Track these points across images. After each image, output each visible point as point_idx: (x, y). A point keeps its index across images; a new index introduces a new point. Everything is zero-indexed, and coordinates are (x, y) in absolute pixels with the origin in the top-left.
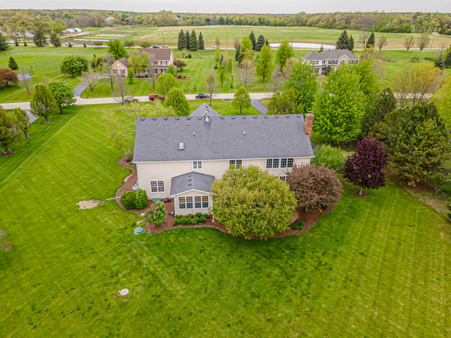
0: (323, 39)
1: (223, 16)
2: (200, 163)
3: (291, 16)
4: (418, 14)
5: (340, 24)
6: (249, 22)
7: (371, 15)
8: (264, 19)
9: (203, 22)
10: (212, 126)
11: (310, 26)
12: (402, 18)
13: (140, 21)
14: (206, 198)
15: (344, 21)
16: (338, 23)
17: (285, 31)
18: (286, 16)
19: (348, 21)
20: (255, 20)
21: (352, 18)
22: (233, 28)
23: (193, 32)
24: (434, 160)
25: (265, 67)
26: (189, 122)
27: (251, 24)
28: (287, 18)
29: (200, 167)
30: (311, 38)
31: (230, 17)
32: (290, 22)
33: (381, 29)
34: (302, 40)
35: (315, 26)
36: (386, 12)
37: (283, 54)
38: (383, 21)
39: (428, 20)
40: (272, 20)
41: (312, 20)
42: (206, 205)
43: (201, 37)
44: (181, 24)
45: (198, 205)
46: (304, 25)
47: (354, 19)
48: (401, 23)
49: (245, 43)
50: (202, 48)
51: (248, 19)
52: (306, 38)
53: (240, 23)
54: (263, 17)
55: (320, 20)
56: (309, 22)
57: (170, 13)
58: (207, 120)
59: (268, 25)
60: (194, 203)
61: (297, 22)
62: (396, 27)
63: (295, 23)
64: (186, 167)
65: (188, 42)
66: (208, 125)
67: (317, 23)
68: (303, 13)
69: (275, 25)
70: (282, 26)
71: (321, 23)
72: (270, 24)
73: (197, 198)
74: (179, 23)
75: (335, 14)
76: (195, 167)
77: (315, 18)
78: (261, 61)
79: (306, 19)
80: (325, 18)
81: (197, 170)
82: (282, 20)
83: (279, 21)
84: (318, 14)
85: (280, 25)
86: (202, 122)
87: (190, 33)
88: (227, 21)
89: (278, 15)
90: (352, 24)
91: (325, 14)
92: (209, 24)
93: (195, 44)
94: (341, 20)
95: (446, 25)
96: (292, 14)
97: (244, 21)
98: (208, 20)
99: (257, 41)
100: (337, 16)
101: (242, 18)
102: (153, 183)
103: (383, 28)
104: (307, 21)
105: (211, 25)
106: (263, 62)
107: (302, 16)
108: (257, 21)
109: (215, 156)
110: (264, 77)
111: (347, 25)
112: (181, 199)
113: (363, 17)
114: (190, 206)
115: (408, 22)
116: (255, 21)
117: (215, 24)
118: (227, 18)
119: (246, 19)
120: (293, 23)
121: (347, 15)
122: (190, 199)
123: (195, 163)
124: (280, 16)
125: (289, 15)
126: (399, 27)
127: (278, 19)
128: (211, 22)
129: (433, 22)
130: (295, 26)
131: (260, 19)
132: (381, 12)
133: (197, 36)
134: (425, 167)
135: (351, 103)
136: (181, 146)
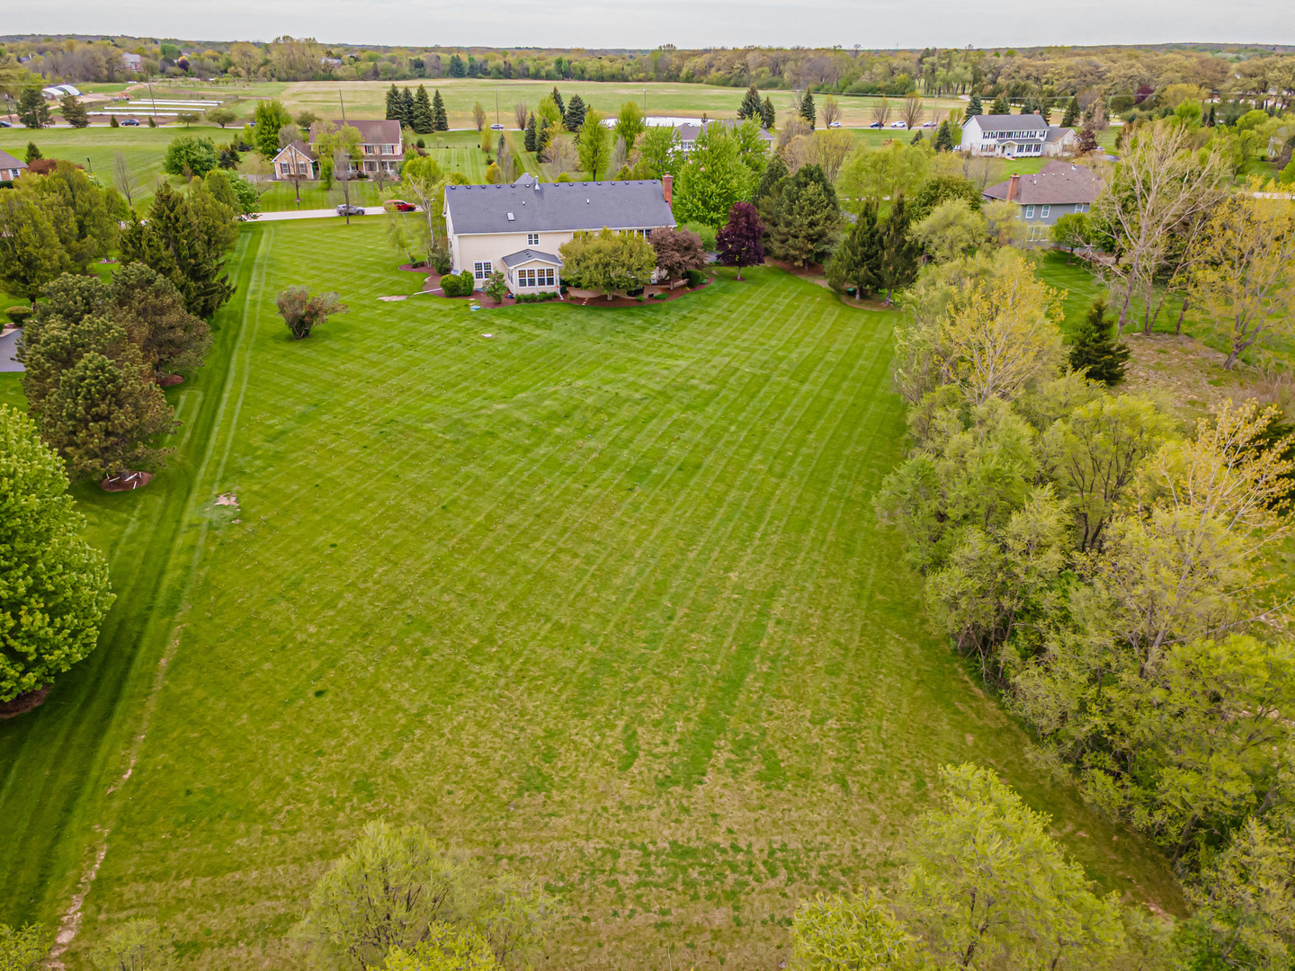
0: (717, 108)
1: (461, 56)
2: (536, 236)
3: (640, 56)
4: (928, 53)
5: (758, 76)
6: (532, 70)
7: (829, 55)
8: (570, 62)
9: (406, 70)
10: (545, 195)
11: (688, 80)
12: (895, 62)
13: (221, 63)
14: (550, 272)
15: (766, 69)
16: (753, 73)
17: (627, 92)
18: (627, 54)
19: (776, 70)
20: (547, 64)
21: (785, 62)
22: (490, 85)
23: (421, 89)
24: (817, 229)
25: (595, 151)
26: (513, 190)
27: (536, 76)
28: (631, 61)
29: (536, 242)
30: (691, 108)
31: (478, 57)
32: (638, 70)
33: (849, 88)
34: (670, 112)
35: (700, 82)
36: (865, 47)
37: (628, 126)
38: (851, 70)
39: (949, 66)
40: (591, 65)
41: (692, 65)
42: (551, 282)
43: (438, 102)
44: (345, 74)
45: (541, 282)
46: (673, 78)
47: (790, 65)
48: (893, 73)
49: (547, 111)
50: (442, 126)
51: (529, 63)
52: (678, 107)
53: (506, 73)
54: (566, 58)
55: (711, 66)
56: (685, 70)
57: (311, 43)
58: (537, 187)
59: (582, 78)
60: (536, 278)
61: (657, 70)
62: (882, 84)
63: (652, 74)
64: (518, 243)
65: (411, 113)
66: (540, 193)
67: (705, 72)
68: (670, 49)
69: (601, 79)
70: (619, 81)
71: (714, 74)
72: (587, 76)
73: (541, 272)
74: (339, 72)
75: (748, 50)
76: (530, 243)
77: (700, 62)
78: (587, 140)
79: (677, 62)
80: (724, 60)
81: (533, 247)
82: (618, 65)
83: (609, 67)
84: (706, 51)
85: (613, 78)
86: (531, 190)
87: (414, 93)
88: (471, 67)
89: (606, 52)
90: (786, 75)
91: (723, 49)
92: (421, 76)
93: (429, 117)
94: (761, 65)
95: (990, 76)
96: (642, 51)
97: (518, 68)
98: (419, 65)
99: (567, 109)
100: (749, 57)
101: (511, 59)
102: (478, 266)
103: (856, 84)
104: (679, 69)
105: (429, 77)
106: (591, 143)
107: (669, 56)
108: (552, 67)
109: (556, 226)
110: (595, 172)
111: (776, 79)
112: (522, 273)
113: (810, 60)
114: (532, 283)
115: (905, 70)
116: (547, 68)
117: (439, 77)
118: (471, 60)
119: (521, 62)
120: (647, 72)
121: (773, 55)
122: (532, 272)
123: (530, 236)
124: (611, 56)
125: (635, 51)
126: (888, 83)
127: (606, 63)
128: (428, 71)
129: (958, 70)
130: (650, 80)
131: (559, 62)
132: (852, 48)
133: (431, 101)
134: (809, 238)
135: (728, 176)
136: (511, 216)
